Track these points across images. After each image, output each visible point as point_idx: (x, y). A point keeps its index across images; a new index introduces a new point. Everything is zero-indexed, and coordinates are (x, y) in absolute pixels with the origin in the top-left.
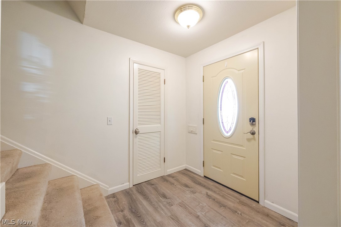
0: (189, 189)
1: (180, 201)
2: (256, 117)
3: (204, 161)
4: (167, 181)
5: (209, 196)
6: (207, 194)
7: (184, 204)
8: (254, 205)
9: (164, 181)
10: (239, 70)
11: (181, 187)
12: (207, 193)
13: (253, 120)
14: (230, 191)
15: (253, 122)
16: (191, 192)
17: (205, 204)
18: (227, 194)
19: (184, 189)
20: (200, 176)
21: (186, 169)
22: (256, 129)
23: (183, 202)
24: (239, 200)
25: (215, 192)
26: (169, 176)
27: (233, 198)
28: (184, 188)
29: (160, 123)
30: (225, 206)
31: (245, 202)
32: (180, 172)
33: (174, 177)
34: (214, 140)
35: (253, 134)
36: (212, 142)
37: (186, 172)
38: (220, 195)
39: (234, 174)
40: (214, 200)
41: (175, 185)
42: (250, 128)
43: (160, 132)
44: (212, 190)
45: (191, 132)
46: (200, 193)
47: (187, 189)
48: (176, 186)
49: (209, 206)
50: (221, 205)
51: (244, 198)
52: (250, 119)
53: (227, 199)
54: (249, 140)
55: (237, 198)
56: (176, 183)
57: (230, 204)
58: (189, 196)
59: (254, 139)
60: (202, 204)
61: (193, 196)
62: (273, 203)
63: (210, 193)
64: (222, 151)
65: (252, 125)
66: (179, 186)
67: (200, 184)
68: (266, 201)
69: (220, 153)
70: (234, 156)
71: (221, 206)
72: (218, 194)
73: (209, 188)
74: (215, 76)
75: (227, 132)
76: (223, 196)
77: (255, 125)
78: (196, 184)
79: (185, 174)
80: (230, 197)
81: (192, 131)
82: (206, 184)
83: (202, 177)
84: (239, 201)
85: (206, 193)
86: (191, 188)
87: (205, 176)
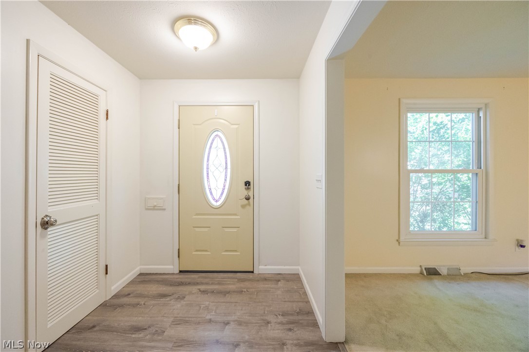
0: (171, 297)
1: (172, 319)
2: (251, 180)
3: (179, 249)
4: (121, 306)
5: (204, 291)
6: (200, 291)
7: (180, 318)
8: (251, 277)
9: (115, 309)
10: (233, 124)
11: (156, 302)
12: (199, 289)
13: (247, 183)
14: (222, 275)
15: (249, 185)
16: (177, 299)
17: (207, 303)
18: (222, 279)
19: (163, 302)
20: (173, 274)
21: (141, 274)
22: (251, 194)
23: (177, 317)
24: (236, 278)
25: (207, 284)
26: (116, 296)
27: (229, 280)
28: (161, 300)
29: (96, 197)
30: (229, 292)
31: (243, 278)
32: (132, 282)
33: (129, 294)
34: (197, 214)
35: (248, 199)
36: (194, 217)
37: (144, 278)
38: (216, 284)
39: (227, 251)
40: (213, 292)
41: (144, 304)
42: (245, 193)
43: (97, 215)
44: (202, 284)
45: (152, 208)
46: (191, 293)
47: (168, 299)
48: (146, 303)
49: (213, 302)
50: (225, 293)
51: (239, 274)
52: (245, 182)
53: (226, 284)
54: (243, 206)
55: (234, 278)
56: (142, 301)
57: (232, 287)
58: (179, 306)
59: (249, 204)
60: (202, 304)
61: (185, 302)
62: (266, 266)
63: (203, 287)
64: (209, 227)
65: (248, 189)
66: (153, 302)
67: (181, 284)
68: (260, 267)
69: (206, 230)
70: (227, 230)
71: (225, 295)
72: (212, 284)
73: (198, 283)
74: (200, 125)
75: (217, 201)
76: (219, 284)
77: (250, 189)
78: (176, 287)
79: (144, 281)
80: (226, 281)
81: (155, 206)
82: (189, 280)
83: (177, 274)
84: (237, 280)
85: (198, 291)
86: (173, 294)
87: (181, 272)
